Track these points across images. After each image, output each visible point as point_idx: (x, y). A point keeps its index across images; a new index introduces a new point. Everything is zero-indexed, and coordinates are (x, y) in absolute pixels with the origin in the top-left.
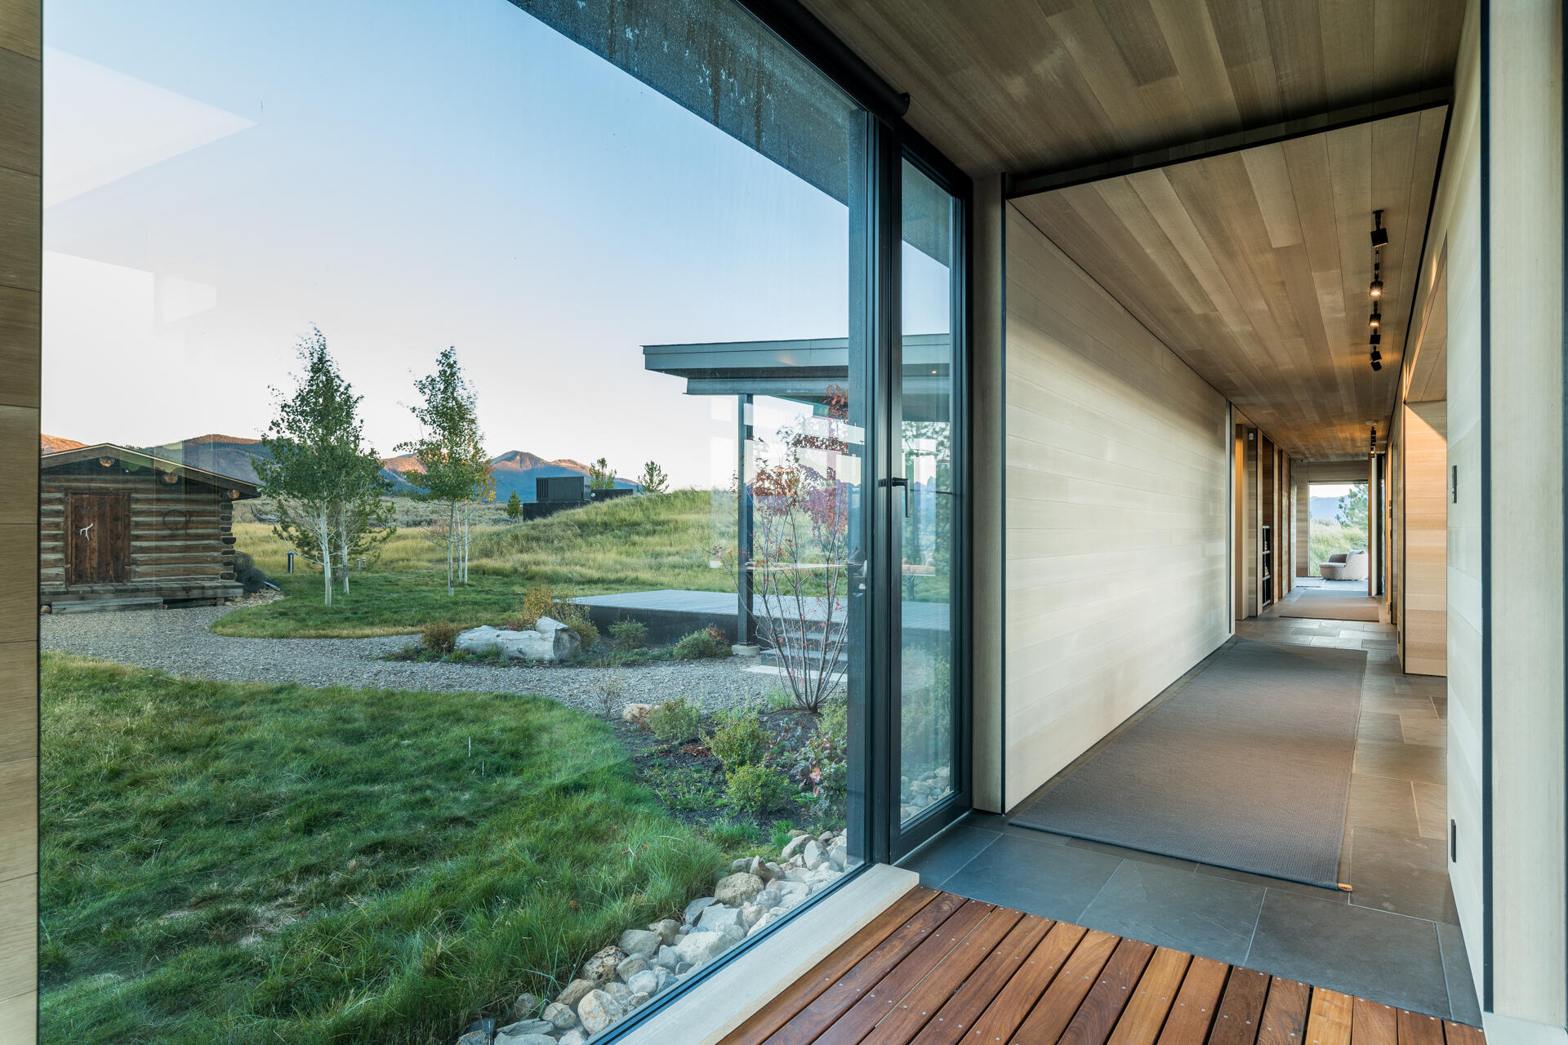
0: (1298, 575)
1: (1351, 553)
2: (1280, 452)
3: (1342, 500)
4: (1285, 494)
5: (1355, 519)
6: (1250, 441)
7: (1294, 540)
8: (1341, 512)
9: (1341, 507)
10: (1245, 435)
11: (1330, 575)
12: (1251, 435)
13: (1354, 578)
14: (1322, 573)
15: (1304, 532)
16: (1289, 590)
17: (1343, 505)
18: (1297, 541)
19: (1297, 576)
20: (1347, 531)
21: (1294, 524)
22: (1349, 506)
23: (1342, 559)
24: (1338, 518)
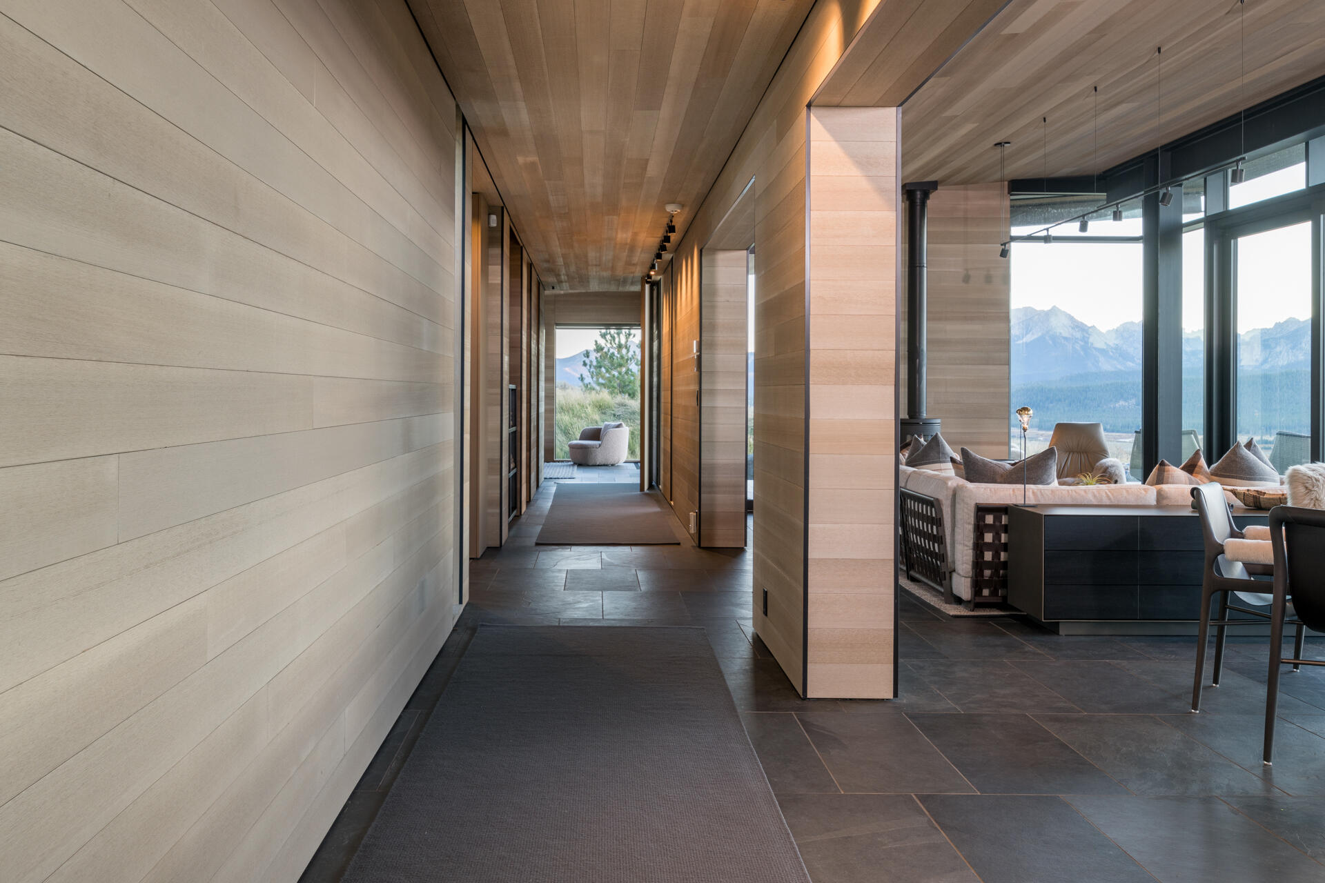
0: (547, 461)
1: (607, 427)
2: (530, 266)
3: (587, 354)
4: (534, 336)
5: (601, 381)
6: (491, 229)
7: (542, 409)
8: (585, 372)
9: (585, 364)
10: (483, 215)
11: (582, 459)
12: (494, 218)
13: (611, 461)
14: (572, 456)
15: (550, 397)
16: (538, 486)
17: (588, 361)
18: (546, 410)
19: (545, 461)
20: (593, 396)
21: (542, 384)
22: (595, 363)
23: (595, 435)
24: (582, 379)
